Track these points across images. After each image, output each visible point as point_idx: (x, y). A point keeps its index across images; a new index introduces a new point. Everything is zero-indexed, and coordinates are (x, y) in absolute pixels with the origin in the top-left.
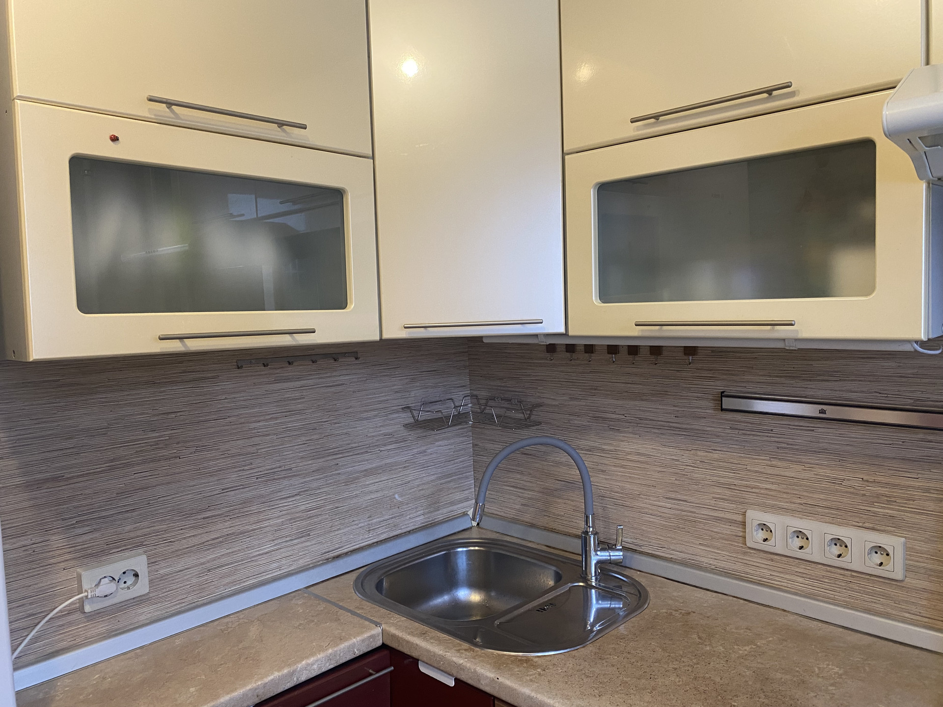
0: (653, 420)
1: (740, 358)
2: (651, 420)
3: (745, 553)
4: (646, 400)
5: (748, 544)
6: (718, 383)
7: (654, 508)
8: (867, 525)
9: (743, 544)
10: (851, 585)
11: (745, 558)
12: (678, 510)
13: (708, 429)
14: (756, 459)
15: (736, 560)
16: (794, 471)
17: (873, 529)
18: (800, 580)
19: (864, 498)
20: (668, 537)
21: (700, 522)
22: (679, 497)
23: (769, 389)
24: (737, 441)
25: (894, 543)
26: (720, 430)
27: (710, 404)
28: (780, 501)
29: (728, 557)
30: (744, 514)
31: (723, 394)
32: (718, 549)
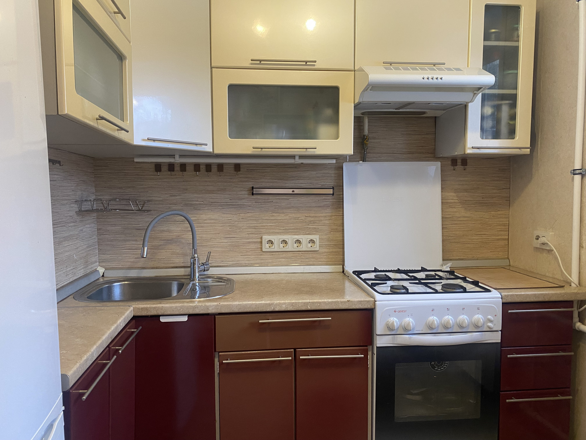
0: (219, 202)
1: (259, 172)
2: (217, 202)
3: (261, 255)
4: (215, 193)
5: (264, 250)
6: (250, 183)
7: (219, 244)
8: (307, 233)
9: (260, 251)
10: (302, 257)
11: (261, 257)
12: (230, 242)
13: (245, 204)
14: (266, 214)
15: (257, 258)
16: (281, 217)
17: (309, 234)
18: (284, 260)
19: (306, 223)
20: (226, 256)
21: (241, 246)
22: (231, 236)
23: (272, 184)
24: (258, 207)
25: (316, 237)
26: (250, 203)
27: (247, 193)
28: (276, 230)
29: (253, 258)
30: (261, 238)
31: (253, 188)
32: (249, 256)
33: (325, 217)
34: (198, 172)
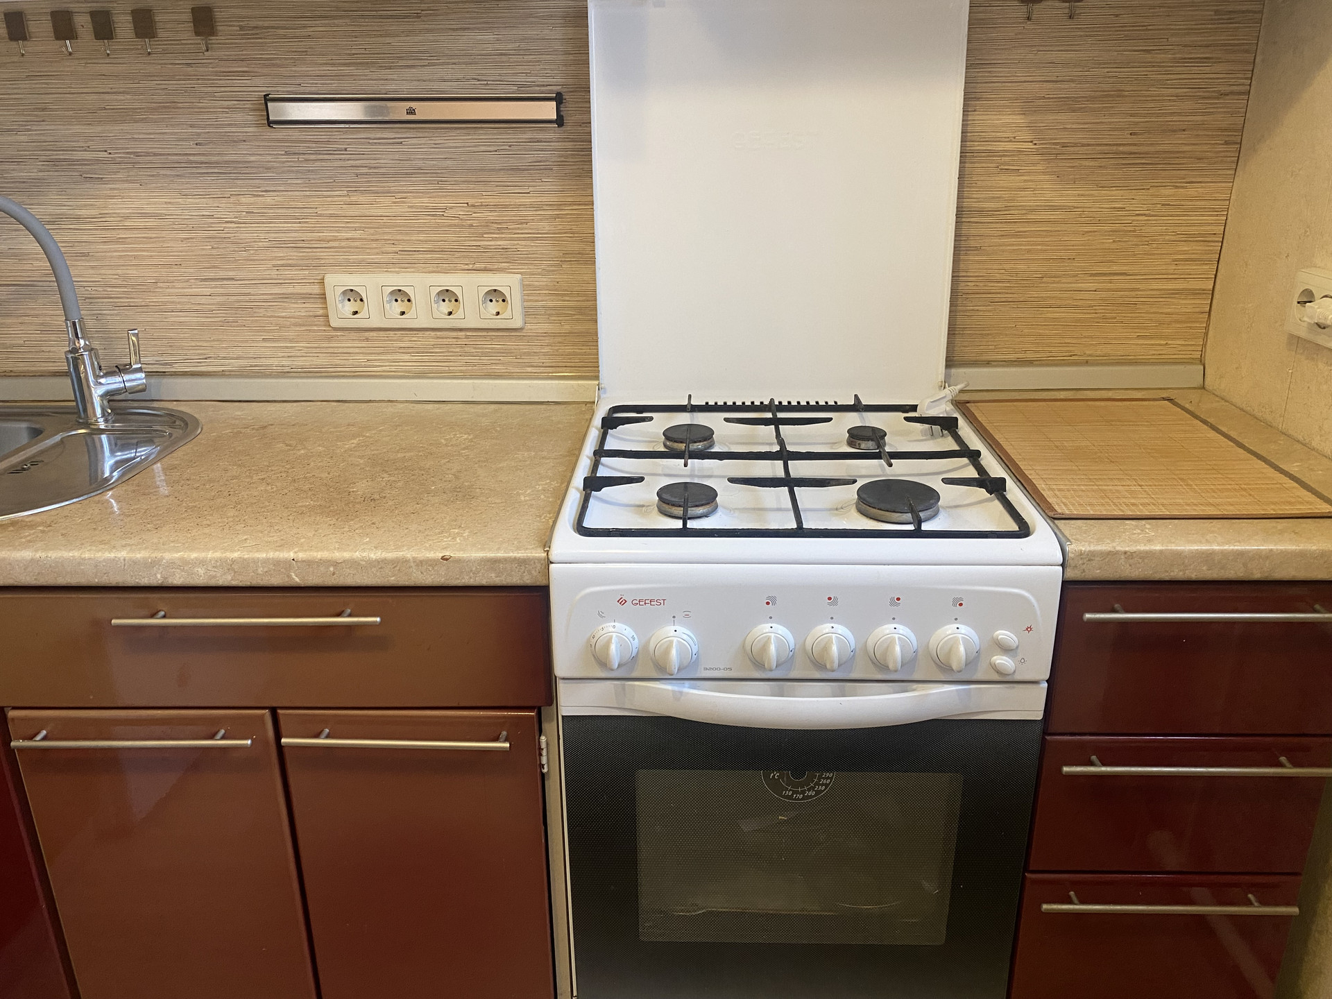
0: (161, 155)
1: (285, 37)
2: (155, 155)
3: (330, 339)
4: (142, 120)
5: (333, 324)
6: (258, 81)
7: (185, 299)
8: (477, 266)
9: (325, 325)
10: (467, 349)
11: (331, 345)
12: (223, 295)
13: (252, 158)
14: (329, 196)
15: (318, 350)
16: (384, 207)
17: (485, 270)
18: (406, 357)
19: (472, 230)
20: (214, 340)
21: (259, 307)
22: (222, 274)
23: (334, 85)
24: (297, 172)
25: (508, 282)
26: (269, 158)
27: (250, 118)
28: (369, 254)
29: (306, 350)
30: (322, 282)
31: (267, 99)
32: (291, 341)
33: (539, 207)
34: (68, 42)
